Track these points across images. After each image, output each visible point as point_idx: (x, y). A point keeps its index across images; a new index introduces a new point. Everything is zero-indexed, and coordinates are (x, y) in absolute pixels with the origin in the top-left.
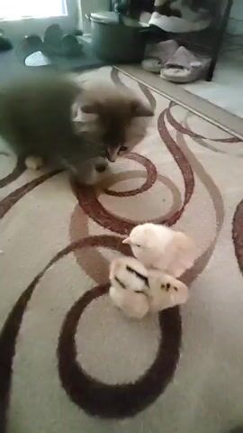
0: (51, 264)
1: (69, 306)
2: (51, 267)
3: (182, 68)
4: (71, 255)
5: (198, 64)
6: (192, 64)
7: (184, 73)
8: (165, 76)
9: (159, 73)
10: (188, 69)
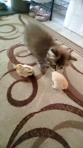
0: (3, 77)
1: (9, 86)
2: (3, 78)
3: (42, 16)
4: (8, 74)
5: (47, 15)
6: (45, 15)
7: (42, 18)
8: (37, 18)
9: (35, 17)
10: (44, 16)
